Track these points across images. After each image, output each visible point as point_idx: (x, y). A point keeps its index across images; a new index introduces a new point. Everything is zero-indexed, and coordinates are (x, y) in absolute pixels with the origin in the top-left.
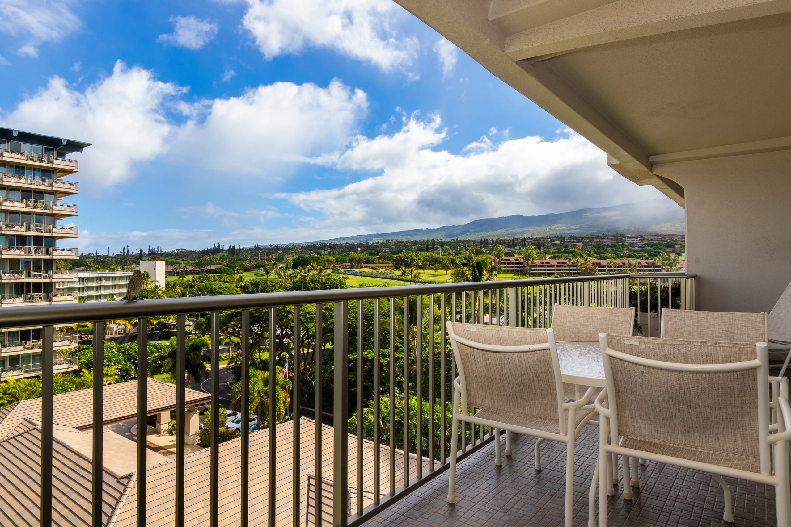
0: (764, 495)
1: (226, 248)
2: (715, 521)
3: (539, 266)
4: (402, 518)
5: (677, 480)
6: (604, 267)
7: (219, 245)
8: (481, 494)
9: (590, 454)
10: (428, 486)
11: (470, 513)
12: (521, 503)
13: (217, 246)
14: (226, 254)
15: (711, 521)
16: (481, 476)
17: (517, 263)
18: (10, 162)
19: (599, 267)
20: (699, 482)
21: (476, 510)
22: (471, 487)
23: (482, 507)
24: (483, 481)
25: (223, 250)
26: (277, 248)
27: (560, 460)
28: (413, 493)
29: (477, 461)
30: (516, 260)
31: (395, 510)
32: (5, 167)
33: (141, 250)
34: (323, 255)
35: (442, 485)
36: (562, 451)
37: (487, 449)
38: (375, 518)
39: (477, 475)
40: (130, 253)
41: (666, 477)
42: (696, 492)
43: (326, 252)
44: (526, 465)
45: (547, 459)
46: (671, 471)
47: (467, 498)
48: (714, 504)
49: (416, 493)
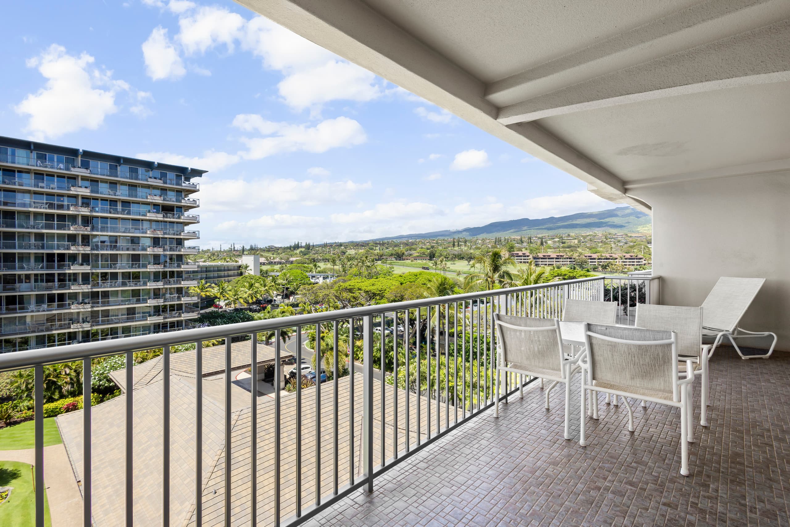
0: (696, 463)
1: (304, 244)
2: (652, 483)
3: (542, 258)
4: (415, 468)
5: (627, 447)
6: (594, 259)
7: (298, 243)
8: (474, 452)
9: (560, 423)
10: (435, 444)
11: (464, 467)
12: (503, 461)
13: (297, 243)
14: (303, 250)
15: (649, 483)
16: (476, 438)
17: (524, 256)
18: (153, 185)
19: (591, 259)
20: (644, 450)
21: (469, 464)
22: (467, 446)
23: (473, 463)
24: (476, 441)
25: (301, 247)
26: (341, 245)
27: (537, 426)
28: (424, 449)
29: (474, 425)
30: (523, 254)
31: (410, 462)
32: (149, 188)
33: (243, 247)
34: (375, 250)
35: (445, 444)
36: (540, 419)
37: (483, 416)
38: (395, 467)
39: (473, 437)
40: (236, 249)
41: (619, 444)
42: (641, 458)
43: (377, 248)
44: (511, 430)
45: (527, 426)
46: (624, 440)
47: (462, 455)
48: (654, 469)
49: (426, 449)
